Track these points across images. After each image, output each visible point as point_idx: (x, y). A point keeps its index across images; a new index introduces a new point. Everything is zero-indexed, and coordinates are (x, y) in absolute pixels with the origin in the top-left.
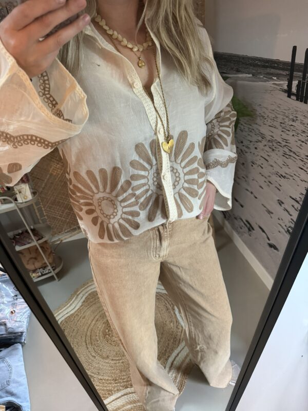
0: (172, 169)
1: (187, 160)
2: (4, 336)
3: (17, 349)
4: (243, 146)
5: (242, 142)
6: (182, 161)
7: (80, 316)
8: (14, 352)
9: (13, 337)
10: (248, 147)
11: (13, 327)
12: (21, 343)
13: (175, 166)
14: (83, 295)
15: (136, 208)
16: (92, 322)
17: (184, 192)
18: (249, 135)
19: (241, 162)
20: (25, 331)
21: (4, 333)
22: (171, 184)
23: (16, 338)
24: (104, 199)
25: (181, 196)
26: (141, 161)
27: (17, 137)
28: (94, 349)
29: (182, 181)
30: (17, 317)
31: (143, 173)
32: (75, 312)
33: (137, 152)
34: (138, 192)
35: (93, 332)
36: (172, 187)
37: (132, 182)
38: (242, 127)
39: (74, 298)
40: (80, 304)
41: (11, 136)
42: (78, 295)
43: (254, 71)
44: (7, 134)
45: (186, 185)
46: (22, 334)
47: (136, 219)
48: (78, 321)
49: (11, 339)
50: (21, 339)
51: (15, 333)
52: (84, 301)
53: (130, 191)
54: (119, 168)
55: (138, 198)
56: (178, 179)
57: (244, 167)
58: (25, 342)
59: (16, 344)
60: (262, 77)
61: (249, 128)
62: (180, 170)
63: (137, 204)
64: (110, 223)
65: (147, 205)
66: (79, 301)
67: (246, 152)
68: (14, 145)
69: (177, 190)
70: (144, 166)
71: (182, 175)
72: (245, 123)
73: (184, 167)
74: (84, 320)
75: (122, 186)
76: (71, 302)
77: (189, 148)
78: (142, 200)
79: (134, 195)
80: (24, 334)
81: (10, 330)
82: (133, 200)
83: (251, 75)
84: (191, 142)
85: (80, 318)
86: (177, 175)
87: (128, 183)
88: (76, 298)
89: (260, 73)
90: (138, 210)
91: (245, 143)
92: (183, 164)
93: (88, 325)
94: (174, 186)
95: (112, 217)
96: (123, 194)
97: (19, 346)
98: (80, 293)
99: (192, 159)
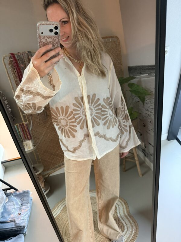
0: (90, 109)
1: (96, 105)
2: (14, 228)
3: (21, 237)
4: (149, 112)
5: (148, 110)
6: (94, 105)
7: (59, 219)
8: (19, 239)
9: (19, 230)
10: (151, 112)
11: (19, 223)
12: (23, 234)
13: (91, 107)
14: (62, 206)
15: (75, 124)
16: (66, 222)
17: (95, 118)
18: (151, 105)
19: (149, 121)
20: (26, 225)
21: (14, 226)
22: (90, 114)
23: (20, 231)
24: (62, 119)
25: (94, 119)
26: (77, 104)
27: (34, 92)
28: (67, 239)
29: (94, 113)
30: (22, 216)
31: (78, 109)
32: (57, 216)
33: (75, 100)
34: (76, 117)
35: (67, 229)
36: (90, 115)
37: (73, 112)
38: (147, 102)
39: (56, 208)
40: (60, 212)
41: (33, 92)
42: (58, 206)
43: (149, 72)
44: (31, 91)
45: (96, 114)
46: (24, 227)
47: (75, 128)
48: (58, 222)
49: (17, 231)
50: (24, 231)
51: (20, 227)
52: (62, 210)
53: (72, 116)
54: (68, 106)
55: (76, 119)
56: (92, 112)
57: (151, 123)
58: (26, 233)
59: (20, 234)
60: (153, 74)
61: (150, 102)
62: (93, 109)
63: (76, 122)
64: (65, 129)
65: (80, 123)
66: (59, 210)
67: (151, 115)
68: (33, 95)
69: (92, 117)
70: (78, 106)
71: (94, 111)
72: (148, 100)
73: (95, 108)
74: (62, 221)
75: (69, 113)
76: (55, 211)
77: (97, 100)
78: (78, 121)
79: (74, 117)
80: (26, 227)
81: (17, 225)
82: (74, 120)
83: (147, 75)
84: (98, 98)
85: (60, 220)
86: (92, 110)
87: (72, 112)
88: (57, 208)
89: (152, 73)
90: (76, 125)
91: (150, 110)
92: (95, 106)
93: (64, 224)
94: (91, 115)
95: (66, 126)
96: (70, 116)
97: (22, 235)
98: (60, 205)
99: (98, 105)
